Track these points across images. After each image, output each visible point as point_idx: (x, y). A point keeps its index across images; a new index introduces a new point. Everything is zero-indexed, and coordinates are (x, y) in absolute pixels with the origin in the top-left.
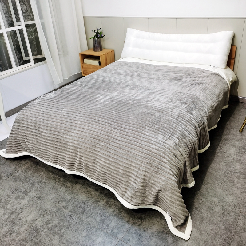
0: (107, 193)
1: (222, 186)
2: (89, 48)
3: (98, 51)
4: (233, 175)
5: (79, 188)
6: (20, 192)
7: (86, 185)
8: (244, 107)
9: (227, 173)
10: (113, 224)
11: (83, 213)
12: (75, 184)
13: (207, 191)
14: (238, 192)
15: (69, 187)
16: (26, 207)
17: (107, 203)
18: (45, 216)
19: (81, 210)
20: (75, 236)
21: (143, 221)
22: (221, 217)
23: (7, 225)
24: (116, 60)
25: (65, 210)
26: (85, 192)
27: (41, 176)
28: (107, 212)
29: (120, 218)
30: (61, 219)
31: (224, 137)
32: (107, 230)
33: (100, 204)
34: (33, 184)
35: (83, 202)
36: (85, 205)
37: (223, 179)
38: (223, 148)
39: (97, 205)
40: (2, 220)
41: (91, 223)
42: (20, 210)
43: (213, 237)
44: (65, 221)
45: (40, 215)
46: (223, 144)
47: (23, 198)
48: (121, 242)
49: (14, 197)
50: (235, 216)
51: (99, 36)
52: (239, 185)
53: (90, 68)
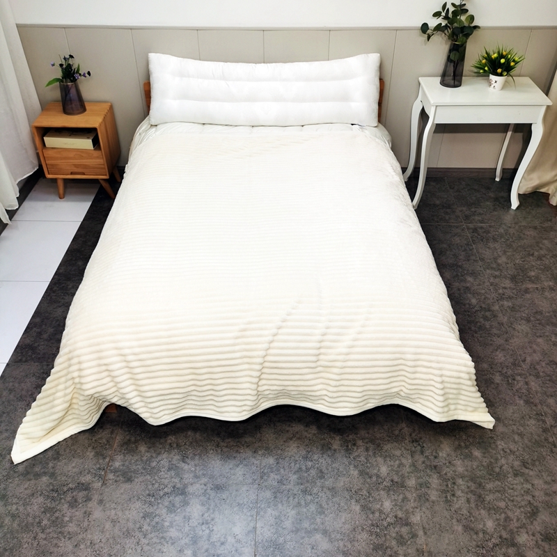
19: (313, 472)
53: (71, 159)
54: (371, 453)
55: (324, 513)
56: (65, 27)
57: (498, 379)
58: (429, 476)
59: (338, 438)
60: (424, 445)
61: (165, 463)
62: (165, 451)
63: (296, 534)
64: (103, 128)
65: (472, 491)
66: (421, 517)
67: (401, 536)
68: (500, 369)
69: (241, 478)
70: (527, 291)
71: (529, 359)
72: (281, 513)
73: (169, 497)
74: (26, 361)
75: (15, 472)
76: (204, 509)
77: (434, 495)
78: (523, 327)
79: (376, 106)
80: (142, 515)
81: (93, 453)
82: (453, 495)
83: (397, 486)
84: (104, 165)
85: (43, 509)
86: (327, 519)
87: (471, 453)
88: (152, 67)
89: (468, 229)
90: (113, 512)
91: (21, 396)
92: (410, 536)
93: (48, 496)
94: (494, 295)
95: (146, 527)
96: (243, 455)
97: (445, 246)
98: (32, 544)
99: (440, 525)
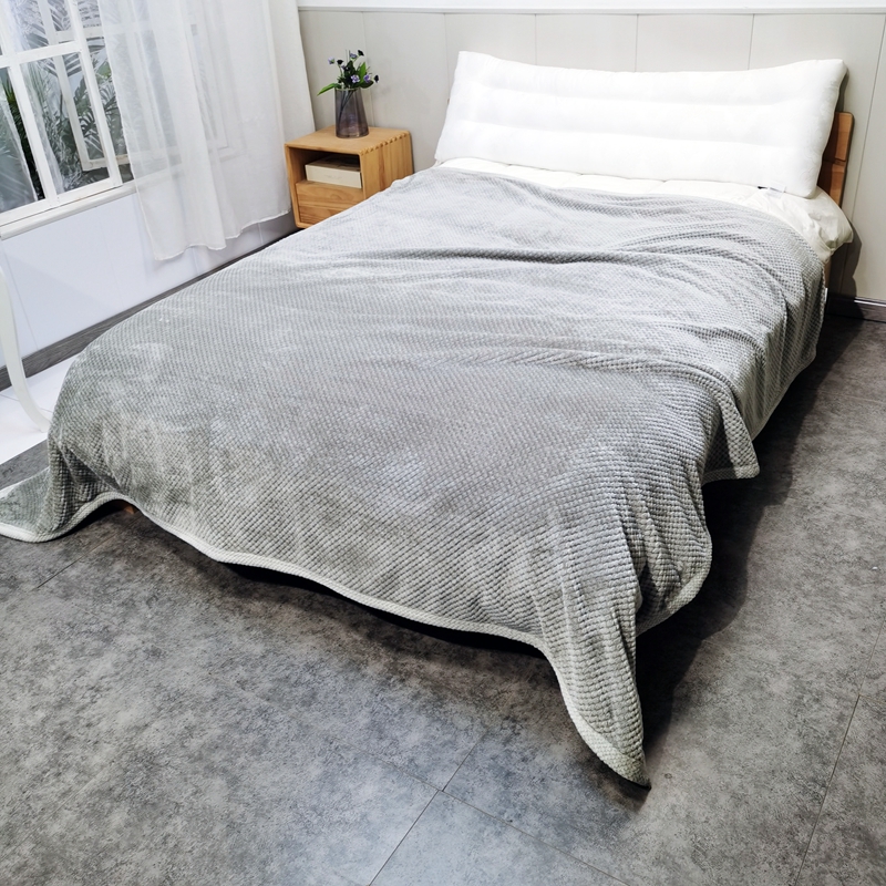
0: (391, 634)
1: (795, 607)
2: (318, 127)
3: (355, 137)
4: (834, 571)
5: (293, 618)
6: (86, 632)
7: (318, 611)
8: (878, 335)
9: (811, 565)
10: (414, 738)
11: (309, 701)
12: (278, 606)
13: (742, 627)
14: (852, 627)
15: (257, 616)
16: (108, 683)
17: (393, 669)
18: (176, 712)
19: (301, 691)
20: (281, 779)
21: (518, 727)
22: (792, 711)
23: (42, 745)
24: (416, 169)
25: (246, 694)
26: (314, 633)
27: (157, 578)
28: (393, 700)
29: (439, 719)
30: (232, 720)
31: (804, 441)
32: (396, 758)
33: (369, 671)
34: (130, 605)
35: (309, 667)
36: (315, 675)
37: (798, 586)
38: (799, 480)
39: (359, 676)
40: (26, 727)
41: (338, 737)
42: (87, 695)
43: (763, 779)
44: (247, 730)
45: (160, 709)
46: (802, 466)
47: (98, 654)
48: (444, 799)
49: (66, 651)
50: (841, 709)
51: (354, 81)
52: (854, 606)
53: (326, 200)
56: (363, 11)
69: (195, 655)
72: (201, 723)
73: (87, 637)
77: (461, 817)
80: (38, 643)
81: (60, 550)
83: (412, 771)
86: (255, 764)
92: (359, 858)
95: (27, 660)
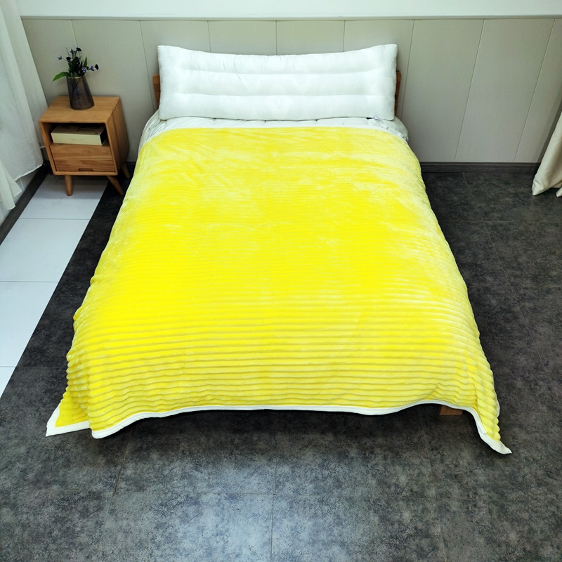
20: (364, 531)
21: (440, 451)
22: (532, 393)
25: (305, 496)
27: (187, 453)
29: (405, 464)
30: (311, 514)
32: (404, 493)
33: (352, 455)
34: (187, 476)
53: (77, 154)
54: (389, 461)
55: (342, 524)
56: (72, 19)
57: (519, 383)
58: (450, 486)
59: (355, 446)
60: (445, 453)
61: (177, 471)
62: (178, 459)
63: (313, 546)
64: (111, 122)
65: (494, 502)
66: (442, 529)
67: (422, 549)
68: (522, 374)
69: (255, 488)
70: (549, 291)
71: (551, 363)
72: (297, 523)
73: (182, 507)
74: (35, 365)
75: (25, 480)
76: (219, 519)
77: (454, 506)
78: (544, 329)
79: (392, 100)
80: (154, 525)
81: (104, 461)
82: (475, 506)
83: (416, 496)
84: (112, 161)
85: (53, 519)
86: (344, 530)
87: (493, 461)
88: (162, 60)
89: (487, 225)
90: (125, 522)
91: (30, 402)
92: (431, 549)
93: (58, 505)
94: (515, 296)
95: (159, 538)
96: (258, 464)
97: (463, 244)
98: (43, 555)
99: (462, 536)
